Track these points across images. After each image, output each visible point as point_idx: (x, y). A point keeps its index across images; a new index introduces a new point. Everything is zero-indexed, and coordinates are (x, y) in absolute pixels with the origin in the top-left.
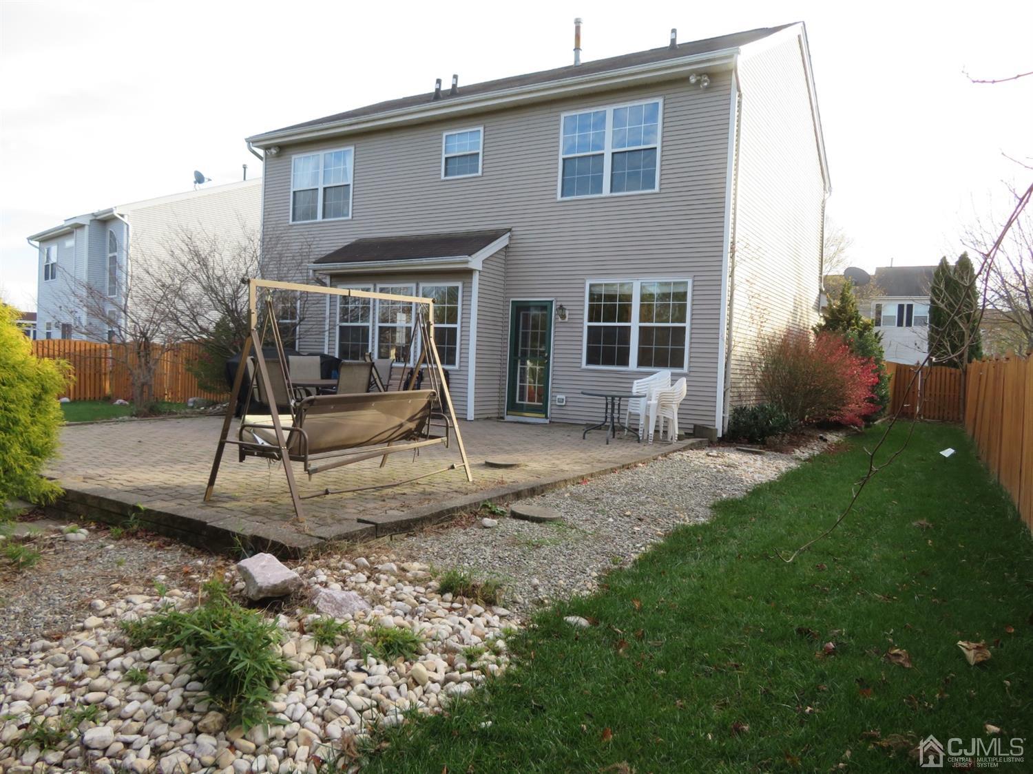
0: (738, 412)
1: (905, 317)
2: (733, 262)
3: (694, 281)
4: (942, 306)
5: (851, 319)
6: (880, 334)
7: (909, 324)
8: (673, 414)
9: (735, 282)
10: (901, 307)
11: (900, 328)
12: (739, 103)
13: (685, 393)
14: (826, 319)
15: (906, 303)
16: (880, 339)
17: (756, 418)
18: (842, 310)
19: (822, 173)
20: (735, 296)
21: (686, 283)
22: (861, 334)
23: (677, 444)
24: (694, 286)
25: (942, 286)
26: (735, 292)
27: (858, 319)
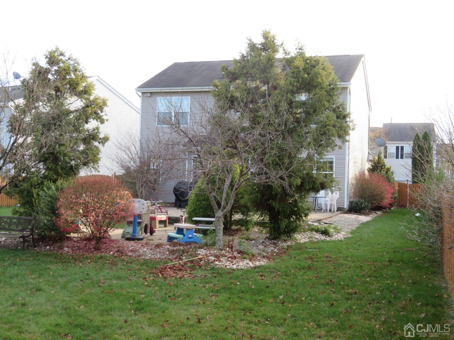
0: (351, 203)
1: (400, 153)
2: (349, 151)
3: (336, 158)
4: (417, 156)
5: (382, 166)
6: (393, 172)
7: (402, 157)
8: (335, 203)
9: (350, 158)
10: (397, 148)
11: (397, 159)
12: (350, 98)
13: (338, 196)
14: (372, 166)
15: (400, 145)
16: (393, 174)
17: (358, 204)
18: (379, 162)
19: (369, 105)
20: (350, 163)
21: (333, 158)
22: (387, 173)
23: (336, 213)
24: (336, 159)
25: (416, 148)
26: (350, 161)
27: (385, 166)
